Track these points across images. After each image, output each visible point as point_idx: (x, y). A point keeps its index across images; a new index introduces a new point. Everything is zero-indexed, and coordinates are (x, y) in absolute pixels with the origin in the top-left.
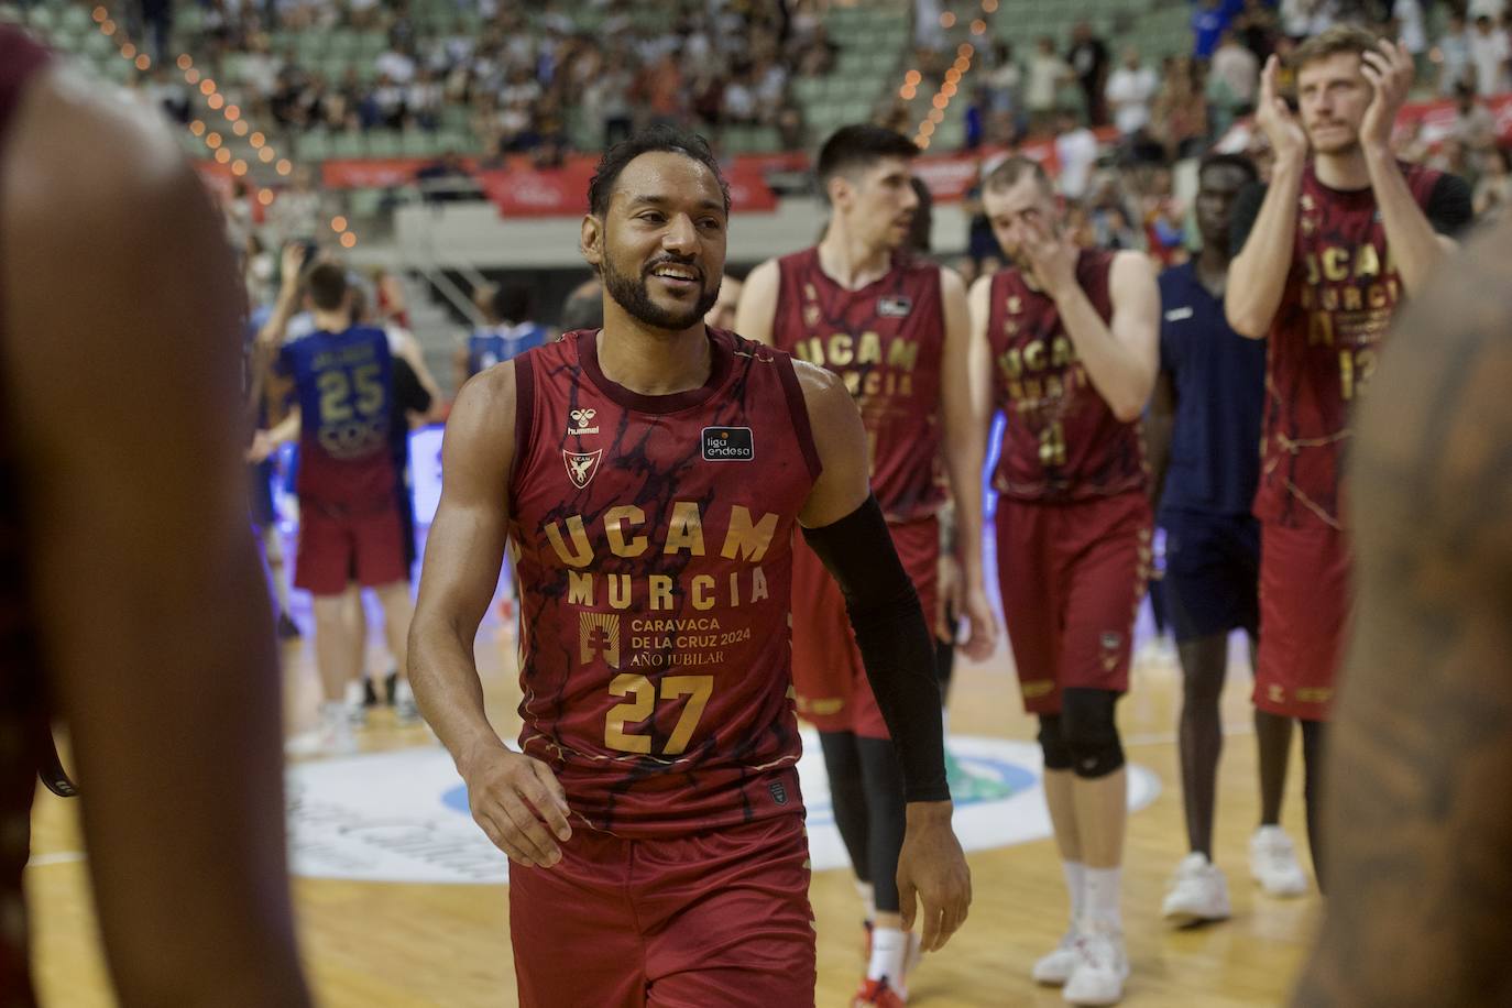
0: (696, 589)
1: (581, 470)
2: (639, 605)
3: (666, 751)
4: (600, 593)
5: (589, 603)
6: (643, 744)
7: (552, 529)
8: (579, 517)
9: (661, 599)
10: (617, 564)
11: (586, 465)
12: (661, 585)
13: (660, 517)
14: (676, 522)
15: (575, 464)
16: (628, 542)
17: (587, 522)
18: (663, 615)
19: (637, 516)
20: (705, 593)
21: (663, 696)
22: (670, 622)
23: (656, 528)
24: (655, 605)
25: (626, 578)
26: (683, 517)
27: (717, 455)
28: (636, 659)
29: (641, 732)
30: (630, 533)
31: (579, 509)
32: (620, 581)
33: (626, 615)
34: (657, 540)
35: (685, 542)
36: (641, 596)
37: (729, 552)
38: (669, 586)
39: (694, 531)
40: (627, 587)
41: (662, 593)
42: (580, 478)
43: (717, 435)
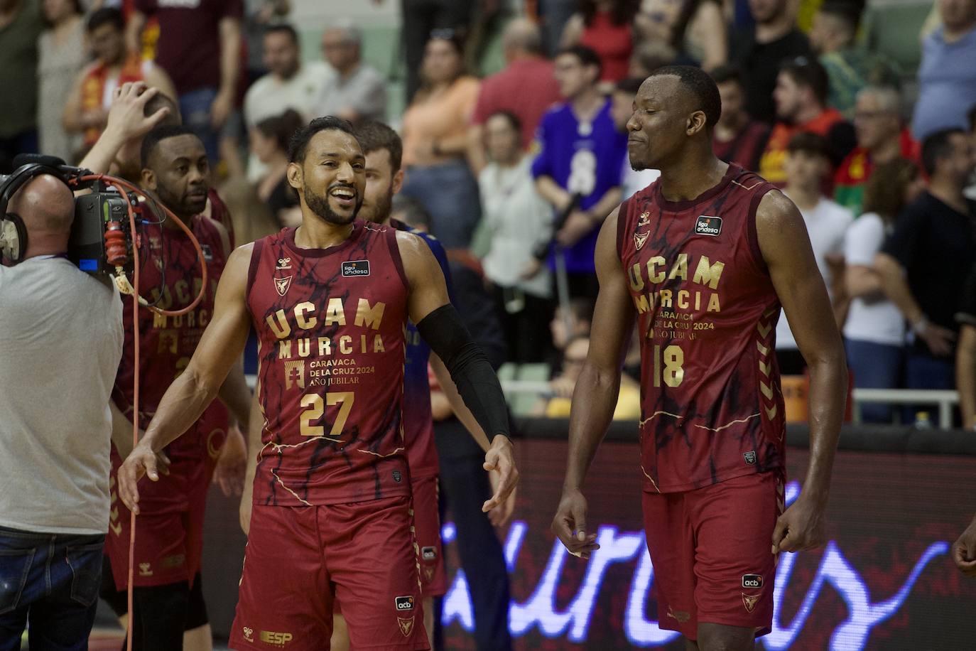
0: (342, 343)
1: (282, 287)
2: (314, 354)
3: (331, 434)
4: (294, 350)
5: (289, 357)
6: (319, 432)
7: (270, 319)
8: (282, 310)
9: (325, 349)
10: (302, 333)
11: (284, 284)
12: (324, 343)
13: (322, 306)
14: (330, 309)
15: (279, 284)
16: (307, 321)
17: (286, 312)
18: (326, 358)
19: (311, 307)
20: (347, 345)
21: (328, 404)
22: (329, 361)
23: (320, 313)
24: (321, 353)
25: (307, 340)
26: (335, 305)
27: (350, 274)
28: (312, 382)
29: (318, 425)
30: (307, 316)
31: (282, 306)
32: (304, 343)
33: (307, 360)
34: (321, 319)
35: (336, 319)
36: (314, 349)
37: (358, 322)
38: (328, 343)
39: (340, 313)
40: (307, 345)
41: (325, 347)
42: (282, 290)
43: (350, 265)
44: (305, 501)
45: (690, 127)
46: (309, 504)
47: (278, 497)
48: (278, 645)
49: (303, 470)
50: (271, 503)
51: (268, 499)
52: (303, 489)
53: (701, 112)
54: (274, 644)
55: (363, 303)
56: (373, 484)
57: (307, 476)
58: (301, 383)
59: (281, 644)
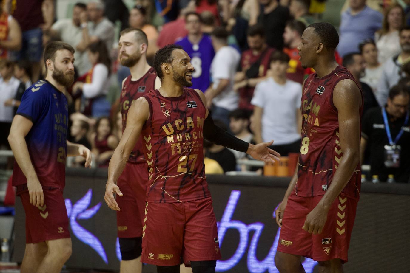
0: (194, 135)
1: (167, 114)
2: (184, 140)
3: (190, 171)
4: (175, 139)
5: (173, 142)
6: (185, 171)
7: (164, 127)
8: (170, 123)
9: (188, 138)
10: (179, 131)
11: (168, 112)
12: (187, 135)
13: (185, 120)
14: (188, 121)
15: (166, 113)
16: (180, 127)
17: (172, 124)
18: (189, 141)
19: (181, 121)
20: (195, 135)
21: (189, 159)
22: (190, 142)
23: (185, 123)
24: (187, 139)
25: (180, 135)
26: (189, 120)
27: (191, 107)
28: (184, 151)
29: (185, 168)
30: (180, 125)
31: (169, 121)
32: (179, 136)
33: (181, 143)
34: (186, 126)
35: (191, 125)
36: (184, 138)
37: (198, 126)
38: (188, 135)
39: (192, 122)
40: (181, 136)
41: (188, 137)
42: (168, 115)
43: (190, 103)
44: (179, 201)
45: (317, 50)
46: (180, 201)
47: (165, 199)
48: (167, 259)
49: (177, 187)
50: (162, 202)
51: (161, 200)
52: (178, 196)
53: (321, 44)
54: (165, 259)
55: (198, 118)
56: (202, 192)
57: (179, 190)
58: (179, 152)
59: (169, 259)
